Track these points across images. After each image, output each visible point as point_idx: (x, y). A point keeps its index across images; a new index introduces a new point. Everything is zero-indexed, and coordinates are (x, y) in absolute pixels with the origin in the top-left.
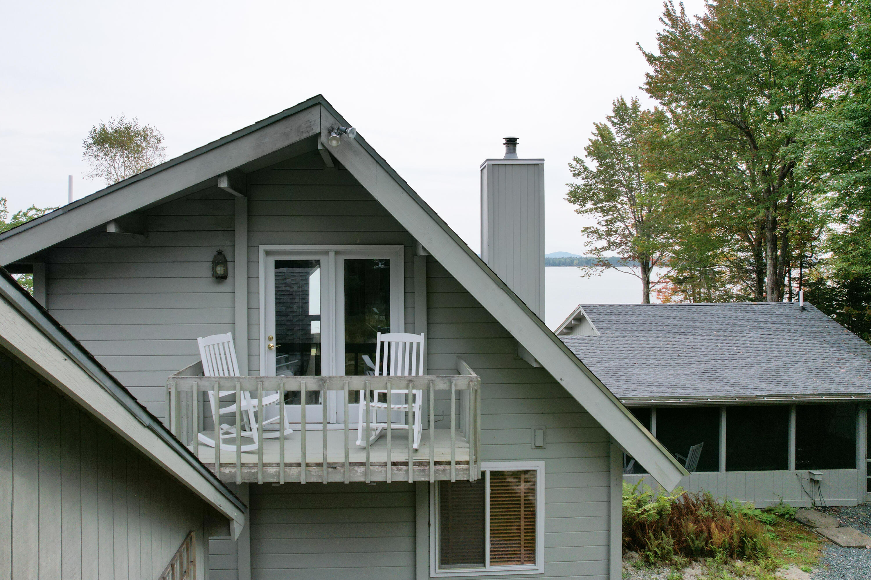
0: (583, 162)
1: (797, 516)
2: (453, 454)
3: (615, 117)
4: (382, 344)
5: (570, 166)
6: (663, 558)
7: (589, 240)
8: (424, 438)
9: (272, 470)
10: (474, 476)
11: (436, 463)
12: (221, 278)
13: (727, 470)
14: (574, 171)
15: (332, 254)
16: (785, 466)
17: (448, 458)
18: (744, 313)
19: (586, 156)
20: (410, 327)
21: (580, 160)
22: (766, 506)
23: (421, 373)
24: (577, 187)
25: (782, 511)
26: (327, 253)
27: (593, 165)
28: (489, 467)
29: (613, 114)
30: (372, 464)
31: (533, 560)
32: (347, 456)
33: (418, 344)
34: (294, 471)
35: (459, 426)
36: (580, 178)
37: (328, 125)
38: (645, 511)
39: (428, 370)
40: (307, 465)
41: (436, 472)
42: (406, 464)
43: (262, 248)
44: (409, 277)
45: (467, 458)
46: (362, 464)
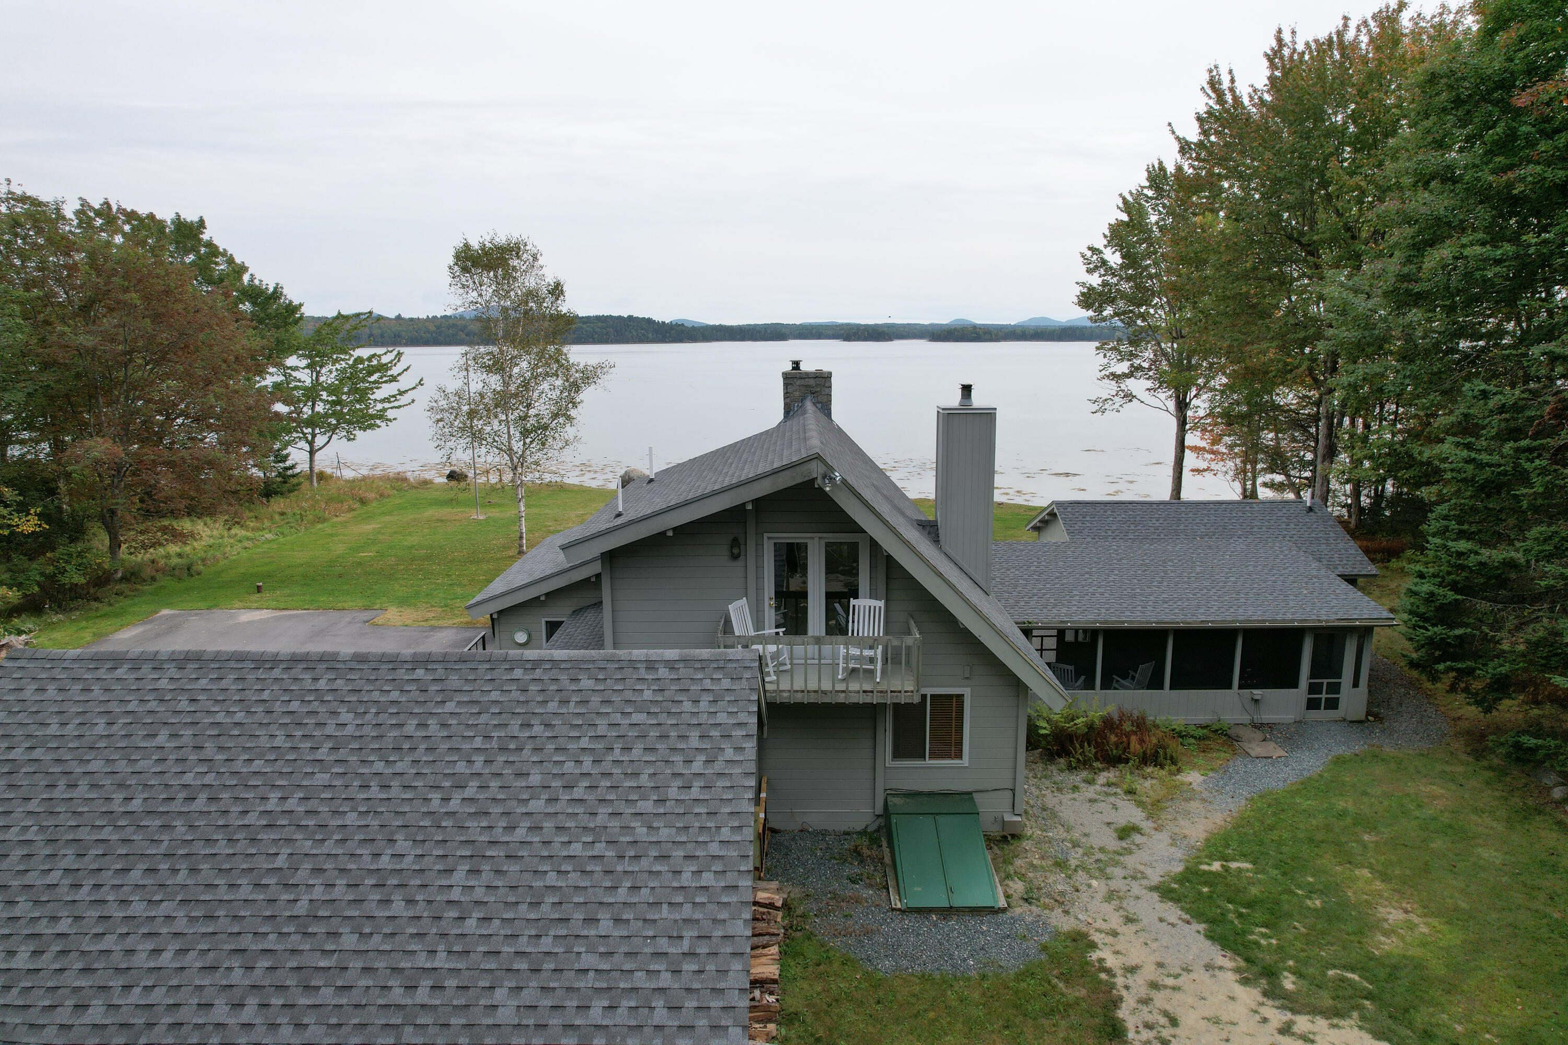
0: (1101, 252)
1: (1229, 732)
2: (903, 685)
3: (1150, 187)
4: (854, 606)
5: (1083, 256)
6: (1085, 763)
7: (1106, 361)
8: (884, 672)
9: (785, 695)
10: (917, 699)
11: (892, 692)
12: (735, 557)
13: (1171, 689)
14: (1089, 264)
15: (817, 540)
16: (1229, 687)
17: (900, 689)
18: (1240, 514)
19: (1105, 247)
20: (873, 595)
21: (1097, 250)
22: (1203, 723)
23: (881, 635)
24: (1091, 289)
25: (1215, 727)
26: (813, 538)
27: (1114, 258)
28: (929, 691)
29: (1147, 184)
30: (850, 692)
31: (959, 755)
32: (833, 687)
33: (880, 608)
34: (799, 695)
35: (908, 663)
36: (1096, 275)
37: (822, 472)
38: (1076, 724)
39: (887, 632)
40: (808, 691)
41: (892, 697)
42: (872, 692)
43: (766, 535)
44: (872, 567)
45: (911, 688)
46: (843, 691)
